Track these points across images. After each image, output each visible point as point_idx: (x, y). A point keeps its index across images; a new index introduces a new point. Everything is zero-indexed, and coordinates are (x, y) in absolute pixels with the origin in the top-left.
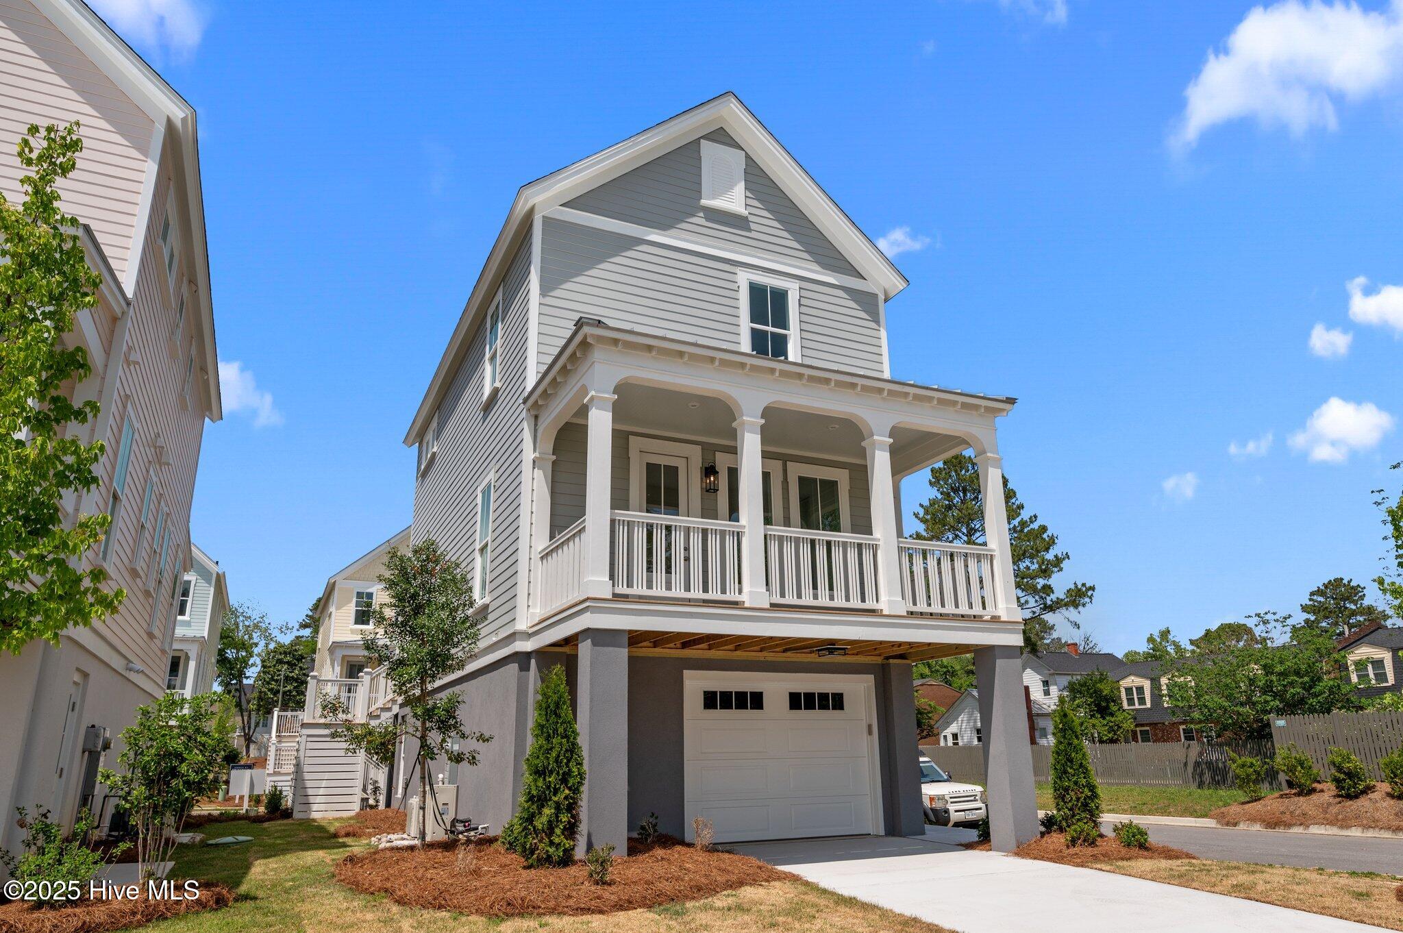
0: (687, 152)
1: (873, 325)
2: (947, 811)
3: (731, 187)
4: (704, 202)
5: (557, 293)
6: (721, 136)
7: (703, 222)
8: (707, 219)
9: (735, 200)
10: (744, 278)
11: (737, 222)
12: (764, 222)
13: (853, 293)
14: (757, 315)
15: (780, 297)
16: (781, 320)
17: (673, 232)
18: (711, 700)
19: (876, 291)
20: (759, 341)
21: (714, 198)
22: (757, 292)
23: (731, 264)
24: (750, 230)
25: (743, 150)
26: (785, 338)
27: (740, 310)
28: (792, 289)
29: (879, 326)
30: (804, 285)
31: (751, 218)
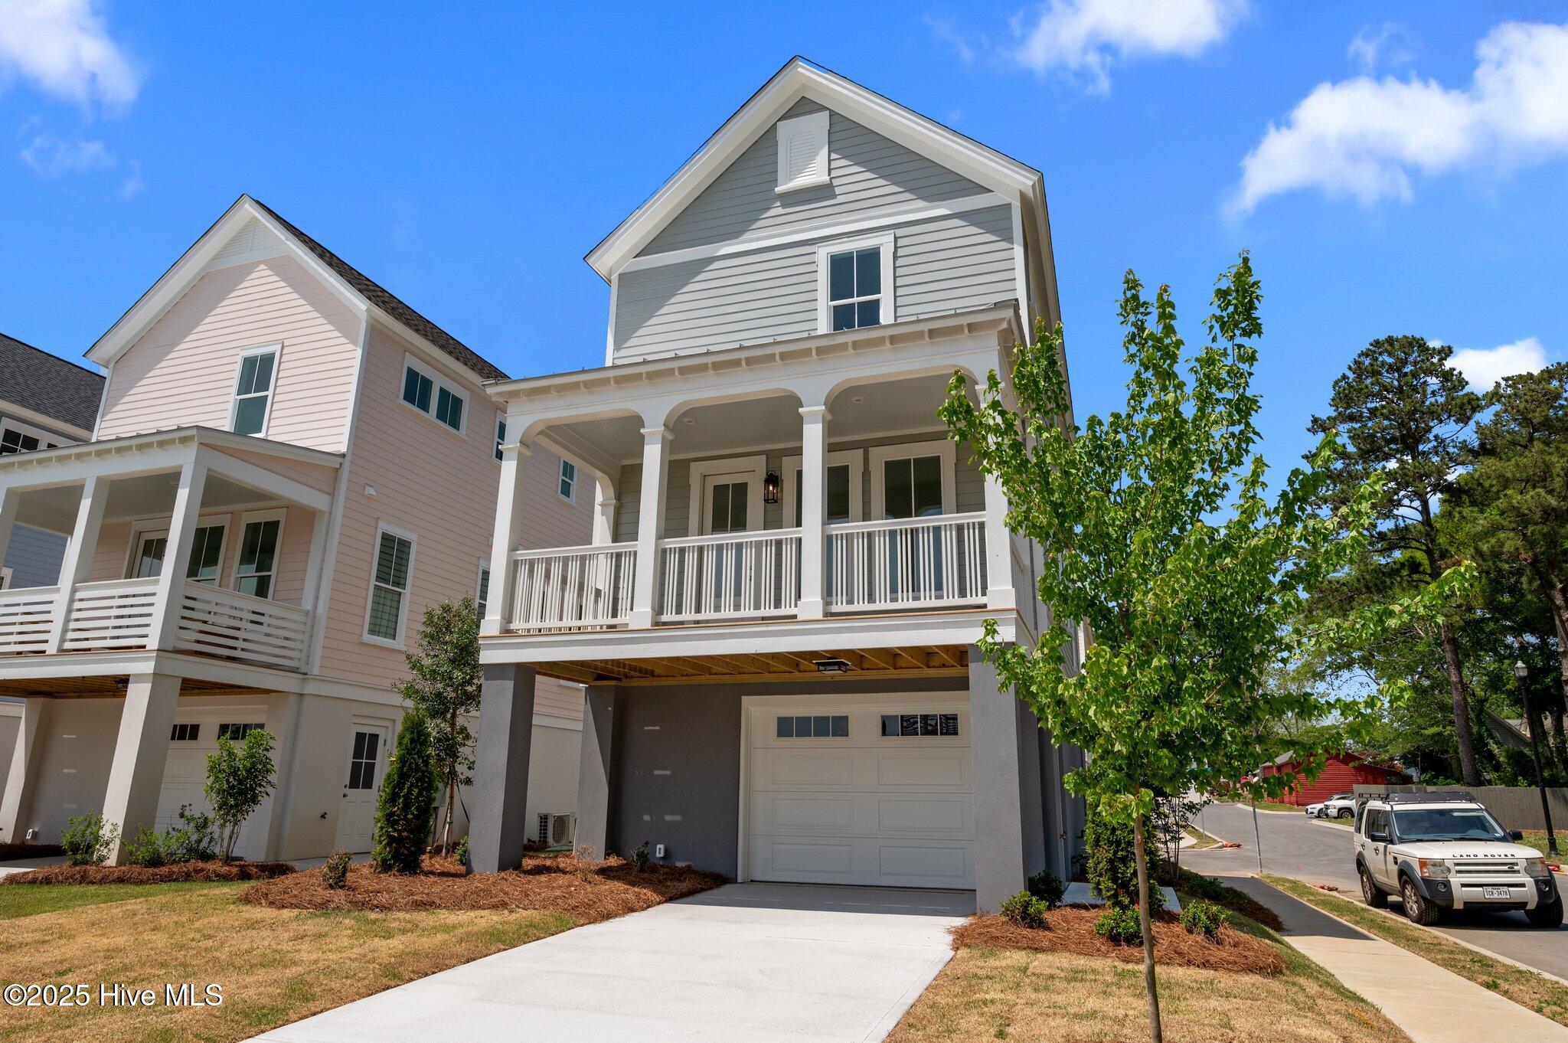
0: (765, 143)
1: (1004, 245)
2: (1447, 884)
3: (811, 156)
4: (779, 189)
5: (631, 342)
6: (803, 106)
7: (779, 211)
8: (783, 206)
9: (814, 174)
10: (823, 256)
11: (822, 192)
12: (854, 178)
13: (969, 217)
14: (839, 286)
15: (870, 259)
16: (872, 284)
17: (747, 236)
18: (786, 727)
19: (1007, 200)
20: (842, 319)
21: (791, 180)
22: (840, 265)
23: (810, 245)
24: (834, 196)
25: (828, 109)
26: (876, 304)
27: (818, 292)
28: (885, 243)
29: (1012, 243)
30: (900, 232)
31: (835, 182)
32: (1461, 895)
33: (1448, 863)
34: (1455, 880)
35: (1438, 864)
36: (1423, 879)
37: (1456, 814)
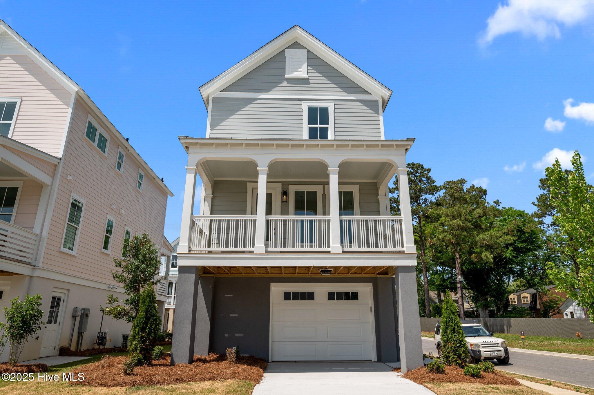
0: (280, 56)
1: (376, 115)
2: (479, 351)
3: (300, 66)
4: (286, 76)
5: (217, 128)
6: (296, 45)
7: (286, 85)
8: (288, 83)
9: (302, 72)
10: (305, 106)
11: (304, 81)
12: (317, 78)
13: (364, 102)
14: (312, 119)
15: (324, 111)
16: (325, 120)
17: (271, 92)
18: (287, 296)
19: (378, 99)
20: (313, 132)
21: (291, 73)
22: (312, 111)
23: (299, 101)
24: (309, 84)
25: (307, 49)
26: (327, 129)
27: (303, 120)
28: (331, 106)
29: (379, 115)
30: (337, 103)
31: (310, 78)
32: (484, 355)
33: (480, 344)
34: (482, 350)
35: (477, 344)
36: (472, 350)
37: (474, 327)
